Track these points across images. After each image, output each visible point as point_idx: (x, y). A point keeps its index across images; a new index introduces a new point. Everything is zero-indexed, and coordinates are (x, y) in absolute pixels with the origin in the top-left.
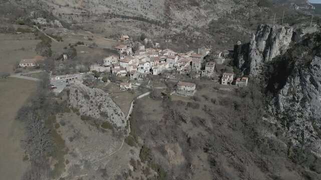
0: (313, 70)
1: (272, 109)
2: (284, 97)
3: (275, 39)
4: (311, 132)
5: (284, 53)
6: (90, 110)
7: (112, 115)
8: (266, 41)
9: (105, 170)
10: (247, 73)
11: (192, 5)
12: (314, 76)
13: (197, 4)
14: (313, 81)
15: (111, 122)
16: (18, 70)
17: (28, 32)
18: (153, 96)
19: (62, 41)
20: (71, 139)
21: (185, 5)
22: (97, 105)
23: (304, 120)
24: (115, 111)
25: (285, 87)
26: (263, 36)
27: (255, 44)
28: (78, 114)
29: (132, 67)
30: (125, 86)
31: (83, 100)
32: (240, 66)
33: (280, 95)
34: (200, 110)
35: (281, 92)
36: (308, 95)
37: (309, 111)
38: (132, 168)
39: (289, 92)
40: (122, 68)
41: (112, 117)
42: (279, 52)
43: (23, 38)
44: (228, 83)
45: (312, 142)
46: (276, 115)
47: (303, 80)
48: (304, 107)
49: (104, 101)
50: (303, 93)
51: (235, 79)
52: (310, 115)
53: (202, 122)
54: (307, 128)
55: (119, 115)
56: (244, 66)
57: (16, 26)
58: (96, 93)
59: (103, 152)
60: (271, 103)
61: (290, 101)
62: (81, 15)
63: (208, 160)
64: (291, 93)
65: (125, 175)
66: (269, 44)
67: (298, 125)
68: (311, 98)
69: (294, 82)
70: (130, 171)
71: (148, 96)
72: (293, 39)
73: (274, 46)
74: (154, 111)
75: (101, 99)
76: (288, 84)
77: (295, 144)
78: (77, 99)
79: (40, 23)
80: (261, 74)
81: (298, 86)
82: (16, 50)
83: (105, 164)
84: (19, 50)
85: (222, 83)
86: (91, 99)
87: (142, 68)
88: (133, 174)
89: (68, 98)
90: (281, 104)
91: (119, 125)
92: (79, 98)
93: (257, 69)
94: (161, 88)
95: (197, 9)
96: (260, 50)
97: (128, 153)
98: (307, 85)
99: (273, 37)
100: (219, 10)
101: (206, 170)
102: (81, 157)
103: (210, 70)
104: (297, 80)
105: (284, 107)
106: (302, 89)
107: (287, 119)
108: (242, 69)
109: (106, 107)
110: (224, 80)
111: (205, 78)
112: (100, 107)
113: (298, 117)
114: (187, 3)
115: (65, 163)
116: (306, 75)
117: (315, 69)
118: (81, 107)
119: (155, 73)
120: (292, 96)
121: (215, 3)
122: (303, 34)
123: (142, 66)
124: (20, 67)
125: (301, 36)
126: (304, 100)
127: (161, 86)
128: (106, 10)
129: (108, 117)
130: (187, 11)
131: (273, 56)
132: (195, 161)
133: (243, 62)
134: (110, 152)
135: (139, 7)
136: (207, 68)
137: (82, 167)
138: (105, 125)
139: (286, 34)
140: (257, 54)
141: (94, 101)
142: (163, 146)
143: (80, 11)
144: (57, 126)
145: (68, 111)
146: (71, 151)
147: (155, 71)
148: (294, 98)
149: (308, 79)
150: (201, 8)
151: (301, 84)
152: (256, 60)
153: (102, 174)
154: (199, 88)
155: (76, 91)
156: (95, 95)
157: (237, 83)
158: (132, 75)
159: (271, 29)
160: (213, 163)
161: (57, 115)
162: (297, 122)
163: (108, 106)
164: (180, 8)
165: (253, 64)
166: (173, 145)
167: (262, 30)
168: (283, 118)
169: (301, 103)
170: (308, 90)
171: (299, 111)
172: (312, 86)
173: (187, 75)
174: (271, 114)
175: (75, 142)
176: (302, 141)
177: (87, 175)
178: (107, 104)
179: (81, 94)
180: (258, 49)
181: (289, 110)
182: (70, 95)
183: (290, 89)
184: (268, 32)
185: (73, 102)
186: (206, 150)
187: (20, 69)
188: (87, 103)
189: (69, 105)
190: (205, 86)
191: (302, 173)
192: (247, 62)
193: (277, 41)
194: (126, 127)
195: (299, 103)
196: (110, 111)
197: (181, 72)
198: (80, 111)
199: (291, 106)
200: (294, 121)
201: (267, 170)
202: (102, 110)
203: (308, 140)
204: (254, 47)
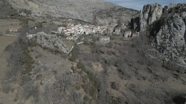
0: (174, 20)
1: (153, 45)
2: (159, 37)
3: (153, 11)
4: (176, 53)
5: (158, 19)
6: (48, 45)
7: (61, 47)
8: (148, 13)
9: (56, 71)
10: (139, 31)
11: (108, 16)
12: (175, 23)
13: (111, 16)
14: (175, 26)
15: (60, 51)
16: (8, 32)
17: (15, 19)
18: (85, 43)
19: (34, 21)
20: (36, 58)
21: (105, 17)
22: (52, 43)
23: (172, 47)
24: (63, 45)
25: (160, 31)
26: (146, 11)
27: (142, 16)
28: (41, 47)
29: (74, 31)
30: (69, 38)
31: (45, 40)
32: (135, 28)
33: (157, 36)
34: (112, 49)
35: (158, 35)
36: (173, 34)
37: (174, 43)
38: (72, 71)
39: (162, 34)
40: (68, 31)
41: (61, 48)
42: (156, 19)
43: (12, 21)
44: (128, 36)
45: (177, 58)
46: (156, 47)
47: (169, 26)
48: (171, 41)
49: (57, 40)
50: (170, 33)
51: (132, 35)
52: (175, 45)
53: (113, 53)
54: (173, 51)
55: (65, 48)
56: (137, 28)
57: (9, 17)
58: (52, 37)
59: (55, 63)
60: (153, 41)
61: (163, 39)
62: (46, 17)
63: (117, 70)
64: (163, 34)
65: (68, 74)
66: (150, 15)
67: (168, 51)
68: (174, 35)
69: (164, 28)
70: (71, 72)
71: (82, 43)
72: (163, 12)
73: (153, 15)
74: (86, 49)
75: (55, 39)
76: (161, 30)
77: (167, 61)
78: (41, 40)
79: (23, 15)
80: (147, 30)
81: (167, 30)
82: (8, 25)
83: (56, 68)
84: (9, 25)
85: (125, 37)
86: (49, 40)
87: (79, 32)
88: (73, 73)
89: (36, 40)
90: (158, 41)
91: (65, 52)
92: (42, 39)
93: (144, 28)
94: (90, 40)
95: (112, 19)
96: (145, 18)
97: (70, 65)
98: (172, 28)
99: (152, 10)
100: (123, 19)
101: (116, 74)
102: (42, 65)
103: (118, 31)
104: (166, 27)
105: (160, 43)
106: (170, 31)
107: (162, 49)
108: (136, 30)
109: (57, 43)
110: (126, 35)
111: (115, 35)
112: (54, 44)
113: (168, 46)
114: (105, 16)
115: (32, 68)
116: (171, 23)
117: (176, 19)
118: (43, 43)
119: (87, 33)
120: (164, 36)
121: (121, 16)
122: (168, 8)
123: (79, 30)
124: (9, 31)
125: (167, 9)
126: (171, 37)
127: (90, 39)
128: (60, 16)
129: (58, 48)
130: (105, 19)
131: (153, 21)
132: (109, 70)
133: (136, 26)
134: (59, 63)
135: (79, 17)
136: (116, 31)
137: (42, 69)
138: (57, 52)
139: (159, 9)
140: (143, 21)
141: (51, 41)
142: (90, 64)
143: (46, 15)
144: (29, 52)
145: (36, 46)
146: (36, 62)
147: (87, 32)
148: (165, 37)
149: (172, 25)
150: (113, 18)
151: (169, 29)
152: (143, 24)
153: (54, 73)
154: (111, 39)
155: (41, 36)
156: (52, 38)
157: (133, 35)
158: (74, 34)
159: (151, 6)
160: (120, 71)
161: (29, 48)
162: (168, 49)
163: (59, 43)
164: (102, 18)
165: (142, 25)
166: (96, 63)
167: (146, 8)
168: (160, 48)
169: (169, 39)
170: (173, 31)
171: (168, 43)
172: (175, 28)
173: (105, 34)
174: (153, 47)
175: (38, 59)
176: (171, 58)
177: (45, 73)
178: (58, 42)
179: (43, 37)
180: (144, 18)
181: (163, 43)
182: (37, 39)
183: (162, 32)
184: (149, 8)
185: (39, 41)
186: (116, 66)
187: (9, 32)
188: (47, 42)
189: (37, 43)
190: (115, 38)
191: (172, 73)
192: (139, 25)
193: (154, 12)
194: (69, 54)
195: (168, 39)
196: (60, 45)
197: (101, 34)
198: (42, 45)
199: (163, 41)
200: (166, 48)
201: (152, 72)
202: (55, 45)
203: (175, 58)
204: (142, 17)
